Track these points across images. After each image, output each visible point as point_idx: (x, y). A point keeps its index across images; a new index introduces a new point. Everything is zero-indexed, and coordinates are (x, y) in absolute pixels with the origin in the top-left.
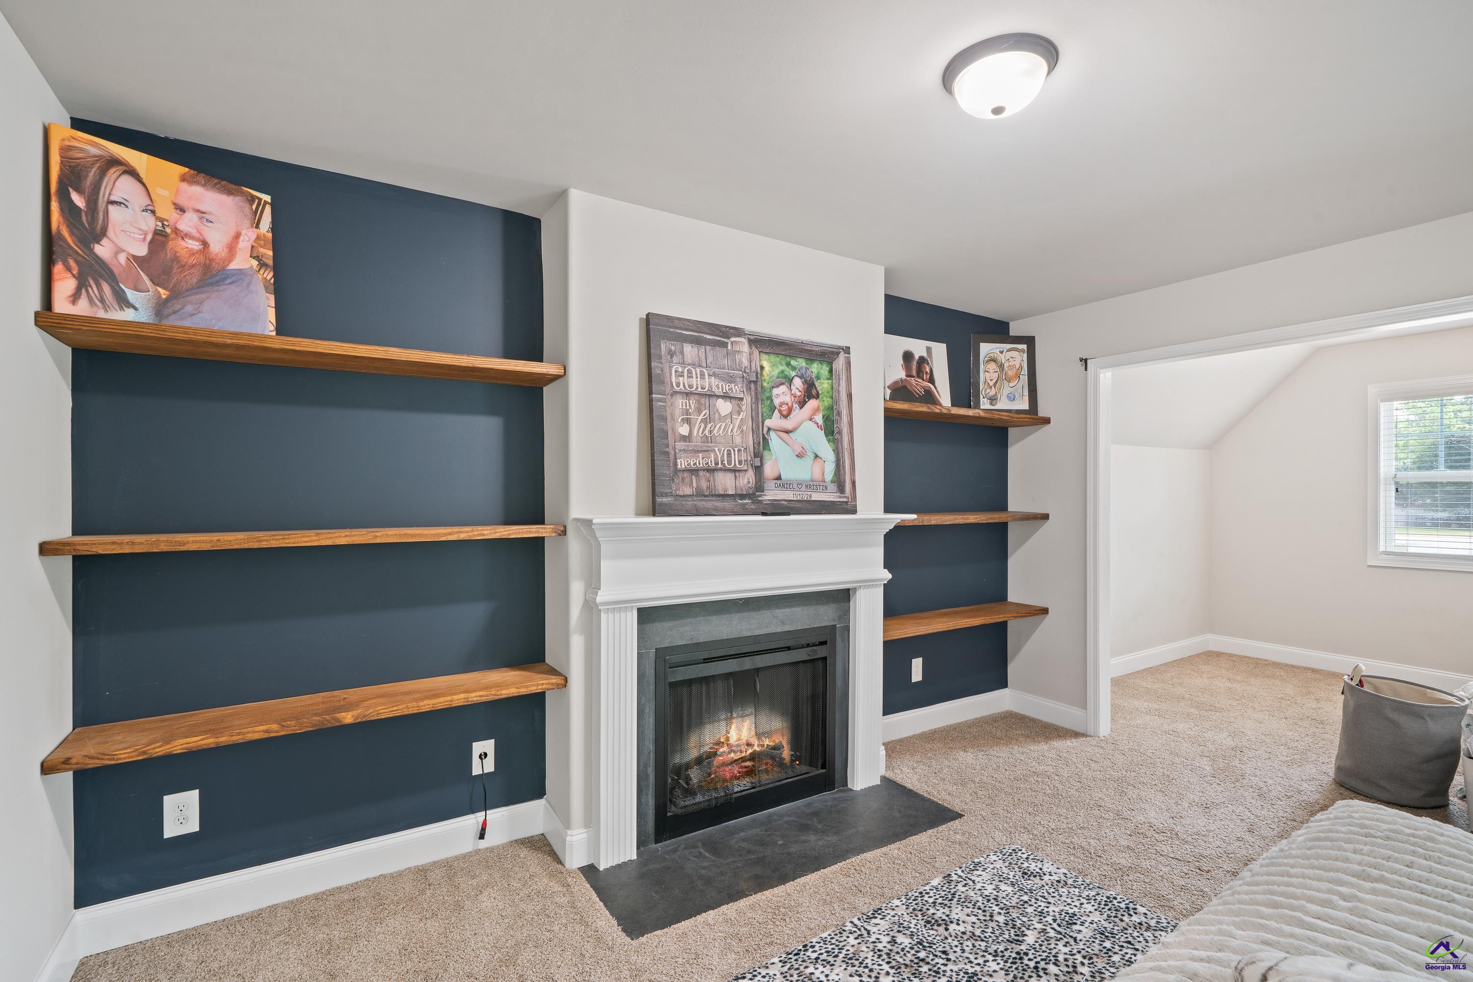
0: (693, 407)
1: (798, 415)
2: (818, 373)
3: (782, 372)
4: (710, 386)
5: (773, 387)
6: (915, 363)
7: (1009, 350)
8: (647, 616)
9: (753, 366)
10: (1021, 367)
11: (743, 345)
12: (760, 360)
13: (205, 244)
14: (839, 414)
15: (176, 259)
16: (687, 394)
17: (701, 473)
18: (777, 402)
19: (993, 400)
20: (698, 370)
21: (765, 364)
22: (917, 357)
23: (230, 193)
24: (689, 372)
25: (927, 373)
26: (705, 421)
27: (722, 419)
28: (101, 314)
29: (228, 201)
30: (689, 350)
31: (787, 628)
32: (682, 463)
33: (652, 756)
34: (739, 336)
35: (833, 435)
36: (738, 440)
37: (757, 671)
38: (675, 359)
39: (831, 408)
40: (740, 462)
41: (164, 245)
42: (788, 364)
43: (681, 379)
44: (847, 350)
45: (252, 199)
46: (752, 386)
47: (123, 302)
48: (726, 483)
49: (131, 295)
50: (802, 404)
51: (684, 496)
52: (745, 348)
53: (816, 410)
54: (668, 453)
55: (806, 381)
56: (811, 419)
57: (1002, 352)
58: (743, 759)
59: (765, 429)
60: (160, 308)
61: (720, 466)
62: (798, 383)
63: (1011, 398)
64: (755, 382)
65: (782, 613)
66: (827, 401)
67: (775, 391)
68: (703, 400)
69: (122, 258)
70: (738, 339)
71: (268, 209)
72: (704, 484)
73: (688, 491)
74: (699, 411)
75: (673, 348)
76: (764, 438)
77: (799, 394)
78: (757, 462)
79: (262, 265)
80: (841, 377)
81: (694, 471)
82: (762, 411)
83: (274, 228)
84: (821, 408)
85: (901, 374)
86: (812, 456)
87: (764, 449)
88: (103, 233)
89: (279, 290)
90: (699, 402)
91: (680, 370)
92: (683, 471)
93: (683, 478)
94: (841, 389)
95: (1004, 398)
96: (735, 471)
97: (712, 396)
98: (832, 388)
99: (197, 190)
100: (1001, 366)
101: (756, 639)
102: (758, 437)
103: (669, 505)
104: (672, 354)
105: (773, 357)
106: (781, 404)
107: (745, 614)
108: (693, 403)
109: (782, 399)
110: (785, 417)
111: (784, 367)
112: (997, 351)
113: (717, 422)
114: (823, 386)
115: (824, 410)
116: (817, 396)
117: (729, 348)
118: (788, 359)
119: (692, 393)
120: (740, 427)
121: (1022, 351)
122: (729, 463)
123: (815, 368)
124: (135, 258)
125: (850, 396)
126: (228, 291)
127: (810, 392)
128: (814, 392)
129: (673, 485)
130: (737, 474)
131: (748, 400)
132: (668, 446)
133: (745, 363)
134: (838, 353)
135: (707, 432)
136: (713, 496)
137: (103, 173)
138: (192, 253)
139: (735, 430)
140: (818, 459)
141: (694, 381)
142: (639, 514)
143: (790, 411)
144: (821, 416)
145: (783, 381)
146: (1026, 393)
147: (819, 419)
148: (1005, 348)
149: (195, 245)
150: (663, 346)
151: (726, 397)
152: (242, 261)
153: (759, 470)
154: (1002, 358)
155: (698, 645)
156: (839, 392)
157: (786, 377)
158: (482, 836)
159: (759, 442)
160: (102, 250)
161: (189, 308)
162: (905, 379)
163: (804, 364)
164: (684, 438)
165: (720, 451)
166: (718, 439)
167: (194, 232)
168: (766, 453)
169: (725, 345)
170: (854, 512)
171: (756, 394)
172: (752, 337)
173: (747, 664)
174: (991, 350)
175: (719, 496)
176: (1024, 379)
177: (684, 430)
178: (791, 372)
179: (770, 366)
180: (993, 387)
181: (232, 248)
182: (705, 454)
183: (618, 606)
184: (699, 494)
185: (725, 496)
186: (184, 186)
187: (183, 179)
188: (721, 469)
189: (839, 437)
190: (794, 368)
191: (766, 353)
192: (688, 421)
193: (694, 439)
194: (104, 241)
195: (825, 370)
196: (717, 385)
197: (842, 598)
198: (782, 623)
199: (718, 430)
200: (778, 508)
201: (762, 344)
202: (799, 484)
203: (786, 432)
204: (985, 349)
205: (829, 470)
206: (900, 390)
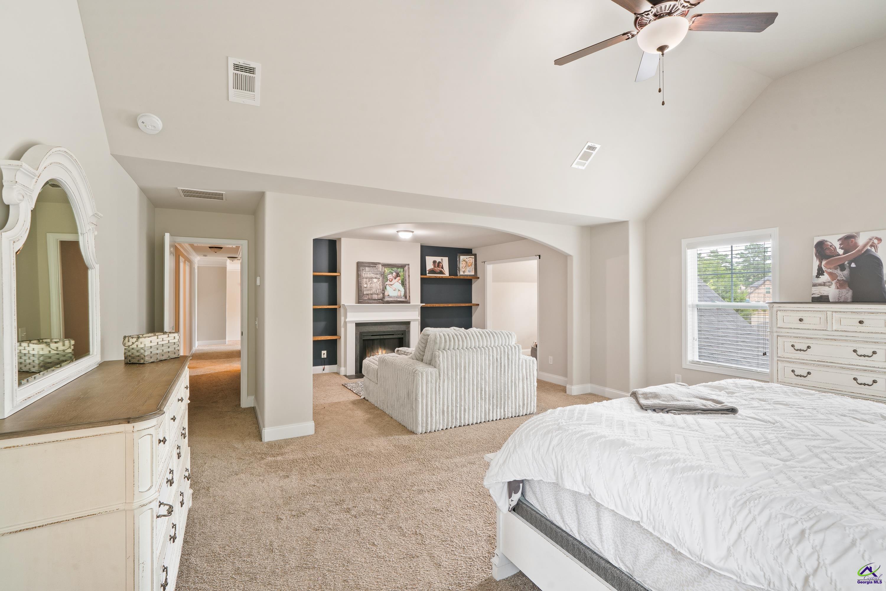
1: (394, 281)
6: (437, 263)
7: (469, 258)
8: (358, 325)
9: (383, 271)
10: (472, 262)
11: (380, 266)
12: (384, 269)
14: (406, 280)
18: (388, 278)
19: (464, 272)
20: (369, 273)
21: (386, 270)
22: (438, 262)
24: (367, 273)
25: (441, 266)
26: (370, 284)
27: (374, 283)
30: (367, 268)
31: (392, 330)
32: (365, 293)
33: (359, 354)
34: (379, 264)
36: (378, 287)
37: (385, 339)
38: (364, 271)
39: (403, 279)
40: (379, 292)
42: (392, 270)
43: (365, 275)
44: (409, 265)
46: (382, 275)
48: (375, 297)
50: (395, 278)
52: (381, 267)
53: (400, 279)
54: (362, 291)
55: (396, 273)
56: (398, 282)
57: (467, 258)
59: (385, 285)
61: (374, 293)
62: (394, 274)
63: (469, 271)
65: (391, 326)
66: (402, 277)
67: (388, 276)
68: (370, 279)
72: (370, 297)
73: (366, 299)
75: (363, 268)
76: (385, 287)
77: (394, 276)
80: (406, 271)
81: (368, 294)
85: (432, 267)
91: (365, 273)
93: (365, 296)
94: (406, 274)
95: (467, 271)
97: (372, 278)
100: (467, 262)
101: (384, 332)
103: (362, 301)
104: (363, 270)
105: (388, 268)
106: (390, 279)
107: (381, 326)
108: (368, 280)
109: (390, 277)
110: (391, 282)
111: (391, 270)
112: (465, 258)
114: (401, 274)
116: (400, 276)
119: (367, 278)
121: (473, 258)
122: (376, 292)
123: (399, 270)
125: (409, 276)
127: (398, 275)
128: (399, 275)
129: (363, 297)
130: (378, 295)
131: (381, 278)
132: (362, 289)
133: (381, 270)
134: (406, 266)
135: (371, 286)
139: (378, 285)
140: (399, 291)
141: (368, 275)
142: (356, 304)
143: (392, 280)
145: (390, 273)
146: (474, 270)
147: (400, 282)
150: (361, 268)
151: (376, 278)
153: (383, 294)
154: (467, 260)
155: (369, 332)
158: (324, 370)
163: (396, 269)
164: (365, 287)
165: (374, 290)
166: (373, 287)
169: (376, 267)
170: (410, 303)
172: (382, 264)
173: (382, 337)
175: (373, 300)
176: (473, 266)
177: (365, 286)
179: (387, 270)
180: (464, 268)
182: (371, 291)
183: (351, 322)
184: (369, 299)
185: (375, 300)
190: (393, 270)
191: (386, 267)
192: (366, 284)
193: (368, 288)
195: (402, 270)
196: (373, 276)
197: (407, 324)
198: (391, 329)
199: (373, 285)
200: (388, 302)
201: (385, 265)
202: (394, 297)
203: (391, 285)
204: (462, 258)
205: (403, 294)
206: (432, 271)
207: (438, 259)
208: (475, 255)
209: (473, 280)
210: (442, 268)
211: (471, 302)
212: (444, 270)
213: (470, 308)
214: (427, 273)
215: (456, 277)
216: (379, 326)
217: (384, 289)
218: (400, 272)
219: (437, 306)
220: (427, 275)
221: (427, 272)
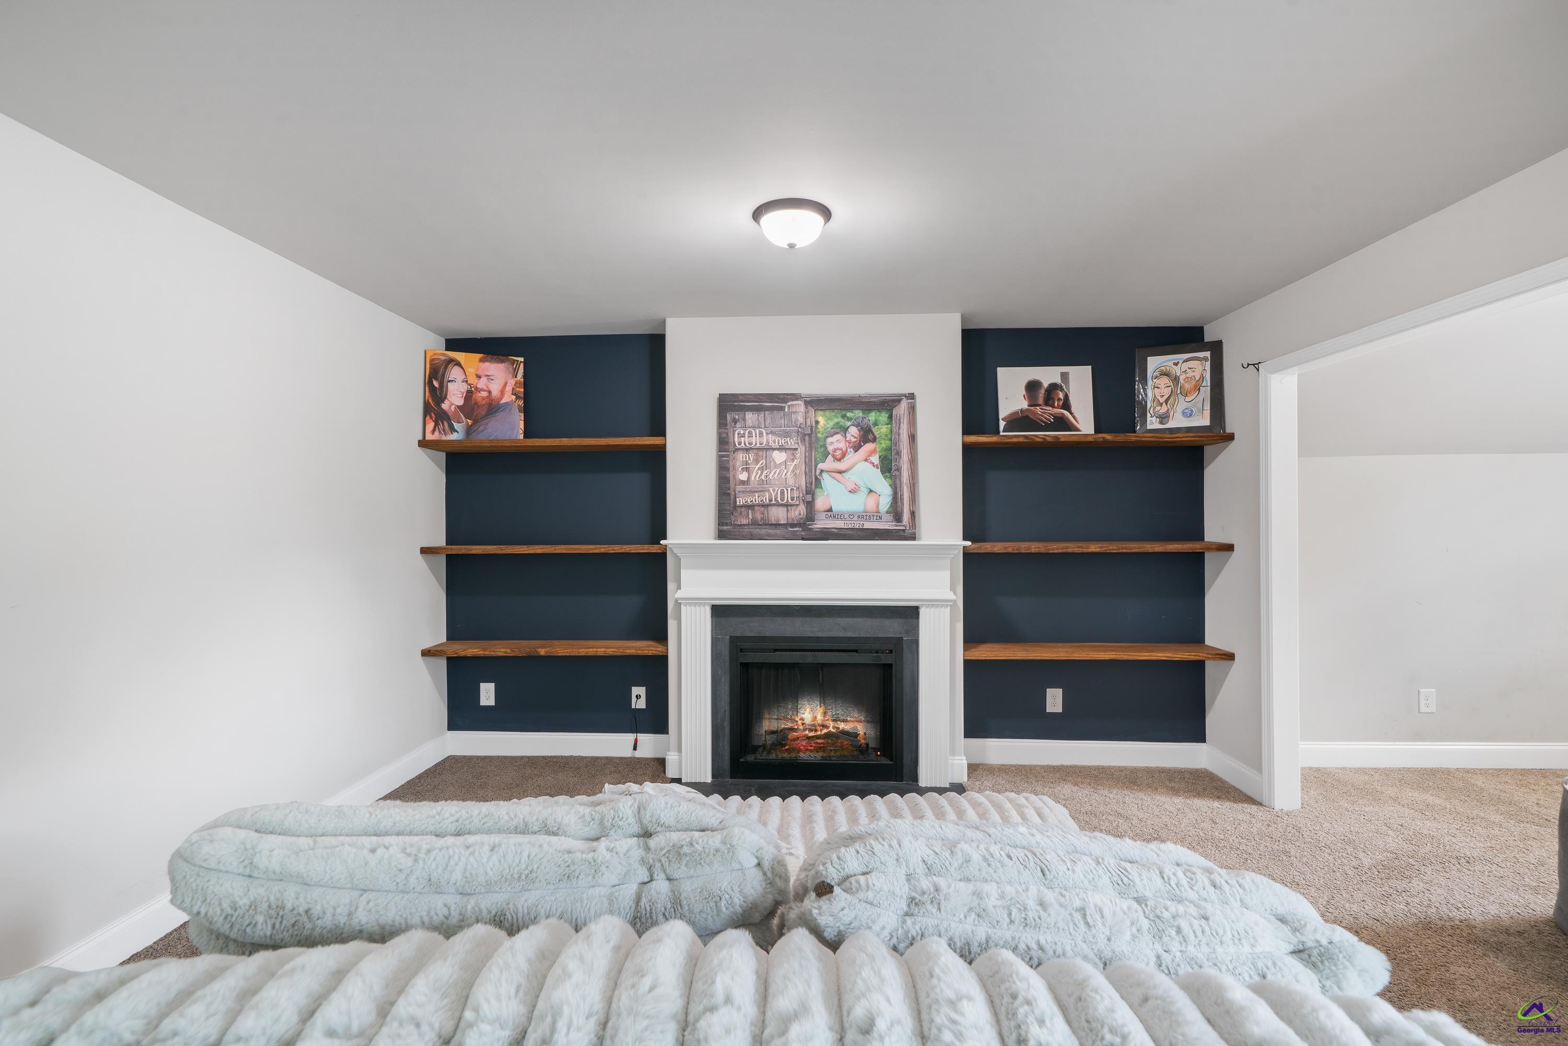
0: (752, 459)
1: (852, 457)
2: (876, 420)
3: (838, 423)
4: (768, 442)
5: (827, 437)
6: (1043, 392)
7: (1186, 361)
8: (720, 612)
9: (808, 422)
10: (1202, 378)
11: (800, 406)
12: (815, 416)
13: (490, 392)
14: (898, 453)
15: (476, 403)
16: (747, 450)
17: (756, 508)
18: (830, 448)
19: (1163, 418)
20: (757, 431)
21: (821, 420)
22: (1046, 385)
23: (502, 362)
24: (750, 433)
25: (1059, 399)
26: (762, 469)
27: (776, 466)
28: (444, 438)
29: (501, 366)
30: (750, 417)
31: (849, 634)
32: (740, 501)
34: (797, 399)
35: (890, 473)
37: (823, 665)
38: (738, 425)
39: (889, 449)
40: (792, 499)
41: (471, 397)
42: (844, 417)
43: (743, 439)
44: (911, 396)
45: (514, 361)
46: (807, 438)
47: (453, 430)
48: (779, 515)
49: (456, 426)
50: (857, 448)
51: (741, 525)
52: (802, 408)
53: (873, 452)
54: (729, 494)
55: (862, 429)
56: (866, 460)
57: (1176, 364)
58: (817, 737)
59: (818, 471)
60: (469, 431)
61: (773, 502)
62: (854, 431)
63: (1188, 414)
64: (810, 435)
65: (844, 621)
66: (885, 444)
67: (829, 440)
68: (760, 453)
69: (453, 408)
70: (794, 402)
71: (522, 365)
72: (759, 516)
73: (745, 521)
74: (757, 461)
75: (737, 417)
76: (816, 478)
77: (853, 440)
78: (809, 498)
79: (518, 397)
80: (902, 420)
81: (751, 507)
82: (815, 456)
83: (525, 376)
84: (878, 450)
85: (1024, 405)
86: (866, 491)
87: (816, 487)
88: (446, 398)
89: (527, 411)
90: (757, 454)
91: (742, 432)
92: (741, 506)
93: (741, 513)
94: (901, 431)
95: (1178, 415)
96: (787, 505)
97: (769, 449)
98: (891, 431)
99: (487, 364)
100: (1176, 380)
101: (818, 639)
102: (811, 477)
103: (730, 532)
104: (735, 421)
105: (828, 413)
106: (835, 450)
107: (808, 619)
108: (752, 456)
109: (835, 446)
110: (839, 460)
111: (840, 419)
112: (1171, 364)
113: (772, 469)
114: (882, 430)
115: (880, 451)
116: (874, 440)
117: (786, 410)
118: (844, 413)
119: (751, 449)
120: (793, 471)
121: (1205, 359)
122: (782, 499)
123: (872, 416)
124: (458, 406)
125: (913, 438)
126: (500, 415)
127: (867, 435)
128: (870, 437)
129: (732, 517)
130: (789, 508)
131: (801, 449)
132: (729, 489)
133: (801, 419)
134: (899, 401)
135: (763, 477)
136: (766, 525)
137: (446, 368)
138: (483, 398)
139: (789, 474)
140: (872, 494)
141: (753, 440)
142: (715, 539)
143: (844, 455)
144: (877, 456)
145: (838, 430)
146: (1207, 406)
147: (875, 459)
148: (1181, 359)
149: (484, 394)
150: (729, 417)
151: (781, 449)
152: (508, 398)
153: (810, 505)
154: (1177, 370)
155: (764, 638)
156: (899, 434)
157: (841, 427)
158: (635, 748)
159: (812, 482)
160: (445, 406)
161: (481, 428)
162: (1027, 410)
163: (861, 414)
164: (743, 482)
165: (774, 491)
166: (773, 482)
167: (485, 387)
168: (818, 491)
169: (782, 409)
170: (914, 538)
171: (810, 444)
172: (808, 399)
173: (809, 658)
174: (1161, 364)
175: (772, 525)
176: (1206, 391)
177: (743, 476)
178: (847, 422)
179: (824, 421)
180: (1164, 404)
181: (502, 392)
182: (761, 493)
183: (696, 601)
184: (755, 523)
185: (777, 525)
186: (481, 364)
187: (481, 360)
188: (774, 505)
189: (898, 473)
190: (850, 419)
191: (821, 410)
192: (747, 470)
193: (751, 483)
194: (446, 401)
195: (884, 417)
196: (773, 441)
197: (910, 613)
198: (845, 629)
199: (773, 475)
200: (826, 535)
201: (818, 403)
202: (851, 515)
203: (840, 472)
204: (1154, 363)
205: (885, 502)
206: (1020, 421)
207: (1048, 375)
208: (1216, 348)
209: (1208, 450)
210: (1066, 406)
211: (1200, 536)
212: (1071, 413)
213: (1198, 559)
214: (1001, 428)
215: (1132, 437)
216: (801, 619)
217: (813, 485)
218: (875, 424)
219: (1033, 551)
220: (1002, 434)
221: (1002, 424)
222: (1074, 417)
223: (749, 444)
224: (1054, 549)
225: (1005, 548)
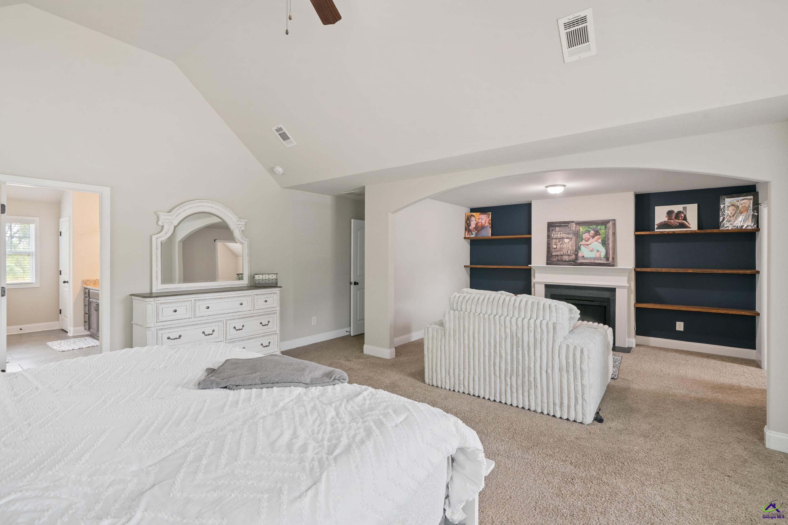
0: (557, 241)
1: (591, 240)
2: (600, 228)
3: (587, 230)
4: (563, 236)
5: (583, 234)
6: (674, 214)
7: (742, 200)
8: (548, 286)
9: (577, 230)
10: (749, 206)
11: (574, 225)
12: (579, 228)
13: (482, 223)
14: (608, 239)
15: (478, 226)
16: (556, 239)
17: (559, 256)
18: (584, 238)
19: (731, 223)
20: (560, 233)
21: (581, 229)
22: (676, 212)
23: (485, 214)
24: (557, 233)
25: (682, 217)
26: (561, 244)
27: (565, 243)
28: (470, 236)
29: (485, 215)
30: (557, 229)
31: (591, 296)
32: (554, 254)
34: (573, 223)
35: (605, 245)
36: (570, 248)
38: (553, 231)
40: (571, 253)
41: (477, 225)
42: (589, 228)
43: (555, 235)
45: (489, 214)
46: (576, 235)
47: (472, 234)
48: (566, 258)
49: (473, 233)
50: (593, 237)
51: (554, 261)
52: (575, 226)
53: (599, 238)
54: (550, 252)
55: (595, 231)
56: (596, 241)
57: (738, 201)
59: (579, 245)
60: (476, 234)
61: (564, 254)
62: (592, 232)
64: (577, 234)
66: (603, 236)
67: (584, 235)
68: (560, 240)
69: (472, 228)
70: (572, 224)
71: (491, 214)
72: (559, 258)
73: (555, 260)
74: (559, 242)
75: (553, 229)
76: (579, 247)
77: (592, 235)
78: (576, 253)
79: (489, 224)
80: (610, 228)
81: (557, 256)
82: (579, 240)
83: (491, 218)
84: (601, 238)
85: (666, 219)
86: (596, 251)
87: (579, 250)
88: (470, 225)
89: (492, 228)
90: (559, 240)
91: (555, 233)
92: (554, 255)
93: (554, 257)
94: (610, 232)
96: (569, 255)
97: (563, 238)
98: (606, 232)
99: (481, 215)
100: (738, 207)
101: (580, 297)
102: (577, 247)
103: (550, 263)
104: (552, 230)
105: (583, 227)
106: (586, 238)
107: (576, 290)
108: (558, 240)
109: (586, 237)
110: (587, 241)
112: (735, 201)
113: (564, 244)
115: (602, 238)
116: (600, 235)
117: (569, 226)
118: (589, 226)
119: (557, 238)
120: (571, 245)
121: (751, 199)
122: (567, 253)
123: (599, 227)
124: (474, 228)
125: (614, 234)
126: (485, 229)
128: (598, 234)
129: (551, 259)
130: (569, 256)
131: (574, 238)
132: (550, 250)
133: (574, 229)
134: (609, 222)
135: (561, 247)
136: (562, 261)
137: (471, 217)
138: (480, 225)
139: (569, 246)
140: (598, 252)
141: (558, 236)
142: (546, 265)
143: (589, 240)
144: (601, 240)
145: (587, 232)
146: (751, 219)
147: (600, 241)
148: (740, 199)
149: (480, 224)
150: (550, 229)
151: (567, 238)
152: (487, 224)
153: (577, 255)
154: (738, 204)
155: (561, 295)
156: (609, 233)
157: (588, 231)
159: (577, 248)
160: (470, 228)
161: (480, 233)
162: (667, 221)
163: (595, 227)
164: (554, 248)
165: (564, 251)
166: (564, 248)
167: (480, 222)
168: (579, 251)
169: (568, 226)
170: (614, 266)
171: (577, 236)
172: (577, 223)
174: (731, 201)
175: (564, 261)
176: (751, 211)
177: (555, 247)
178: (590, 229)
179: (582, 229)
180: (732, 217)
181: (485, 223)
182: (561, 252)
183: (540, 283)
184: (558, 260)
185: (565, 261)
186: (480, 215)
187: (480, 214)
188: (564, 255)
189: (608, 245)
190: (591, 228)
191: (581, 226)
192: (556, 244)
193: (557, 248)
194: (471, 226)
195: (603, 227)
196: (564, 235)
197: (612, 290)
198: (589, 294)
199: (564, 246)
200: (582, 264)
201: (579, 224)
202: (591, 258)
203: (587, 245)
204: (728, 201)
205: (603, 254)
206: (664, 225)
207: (677, 208)
208: (756, 195)
209: (757, 234)
210: (685, 219)
211: (754, 268)
212: (687, 222)
213: (752, 276)
214: (656, 228)
215: (716, 231)
216: (574, 290)
217: (578, 249)
218: (600, 230)
220: (656, 230)
221: (656, 227)
222: (688, 223)
223: (557, 237)
224: (672, 271)
225: (651, 270)
